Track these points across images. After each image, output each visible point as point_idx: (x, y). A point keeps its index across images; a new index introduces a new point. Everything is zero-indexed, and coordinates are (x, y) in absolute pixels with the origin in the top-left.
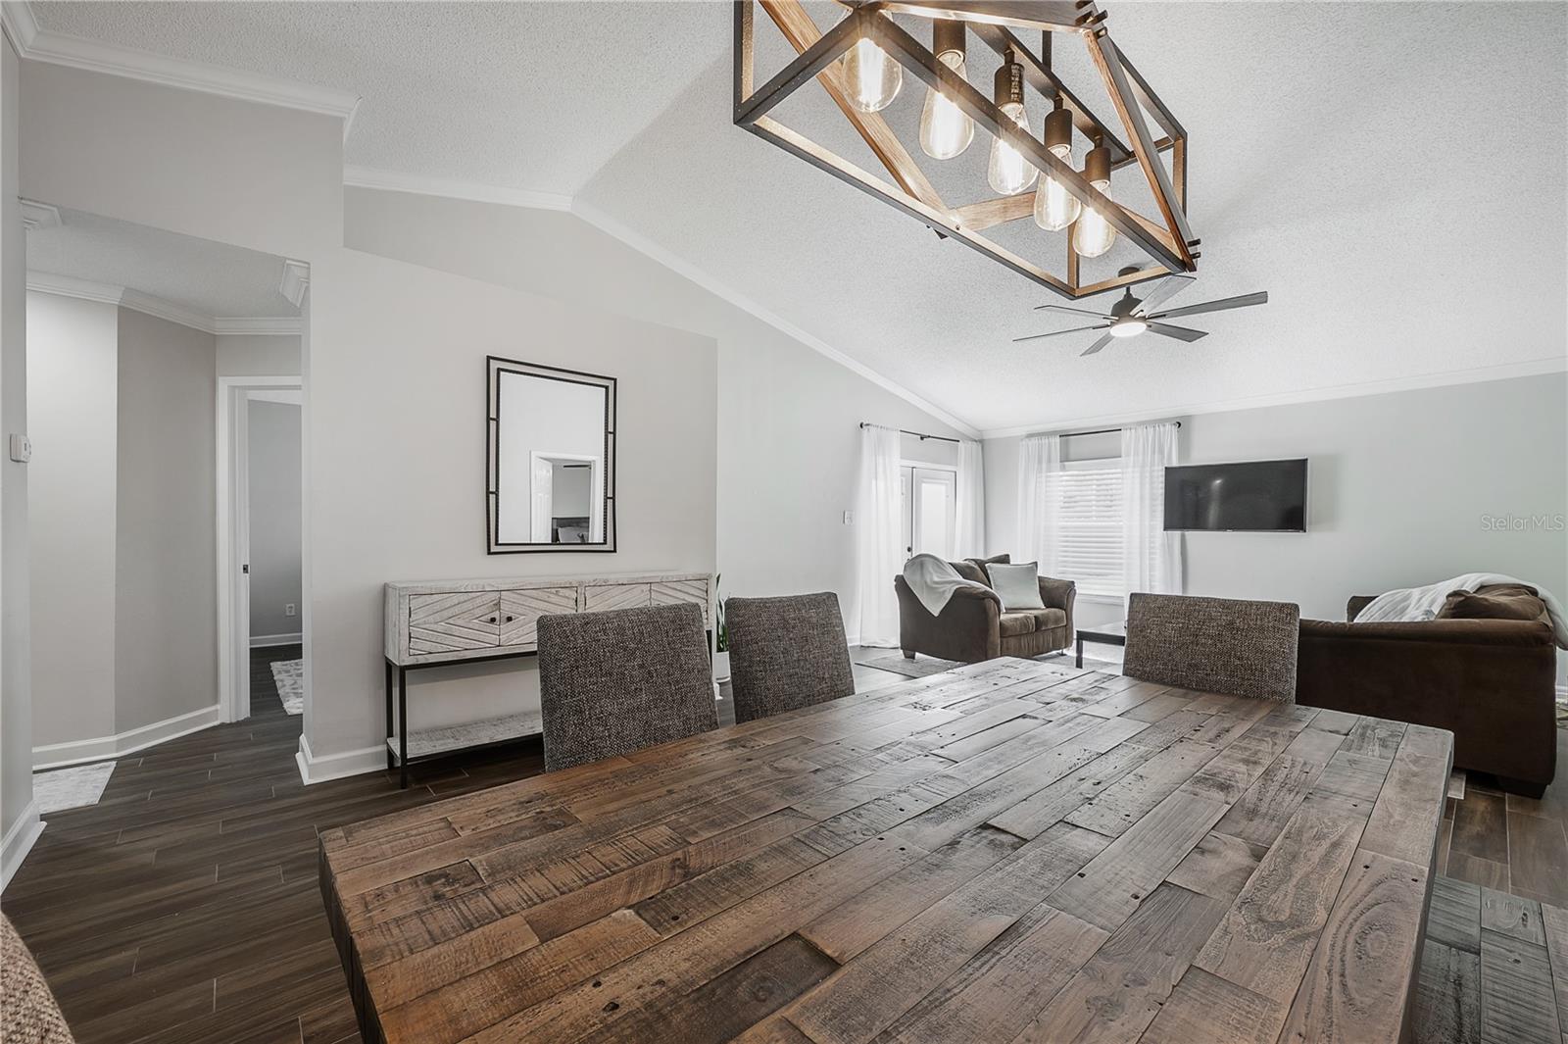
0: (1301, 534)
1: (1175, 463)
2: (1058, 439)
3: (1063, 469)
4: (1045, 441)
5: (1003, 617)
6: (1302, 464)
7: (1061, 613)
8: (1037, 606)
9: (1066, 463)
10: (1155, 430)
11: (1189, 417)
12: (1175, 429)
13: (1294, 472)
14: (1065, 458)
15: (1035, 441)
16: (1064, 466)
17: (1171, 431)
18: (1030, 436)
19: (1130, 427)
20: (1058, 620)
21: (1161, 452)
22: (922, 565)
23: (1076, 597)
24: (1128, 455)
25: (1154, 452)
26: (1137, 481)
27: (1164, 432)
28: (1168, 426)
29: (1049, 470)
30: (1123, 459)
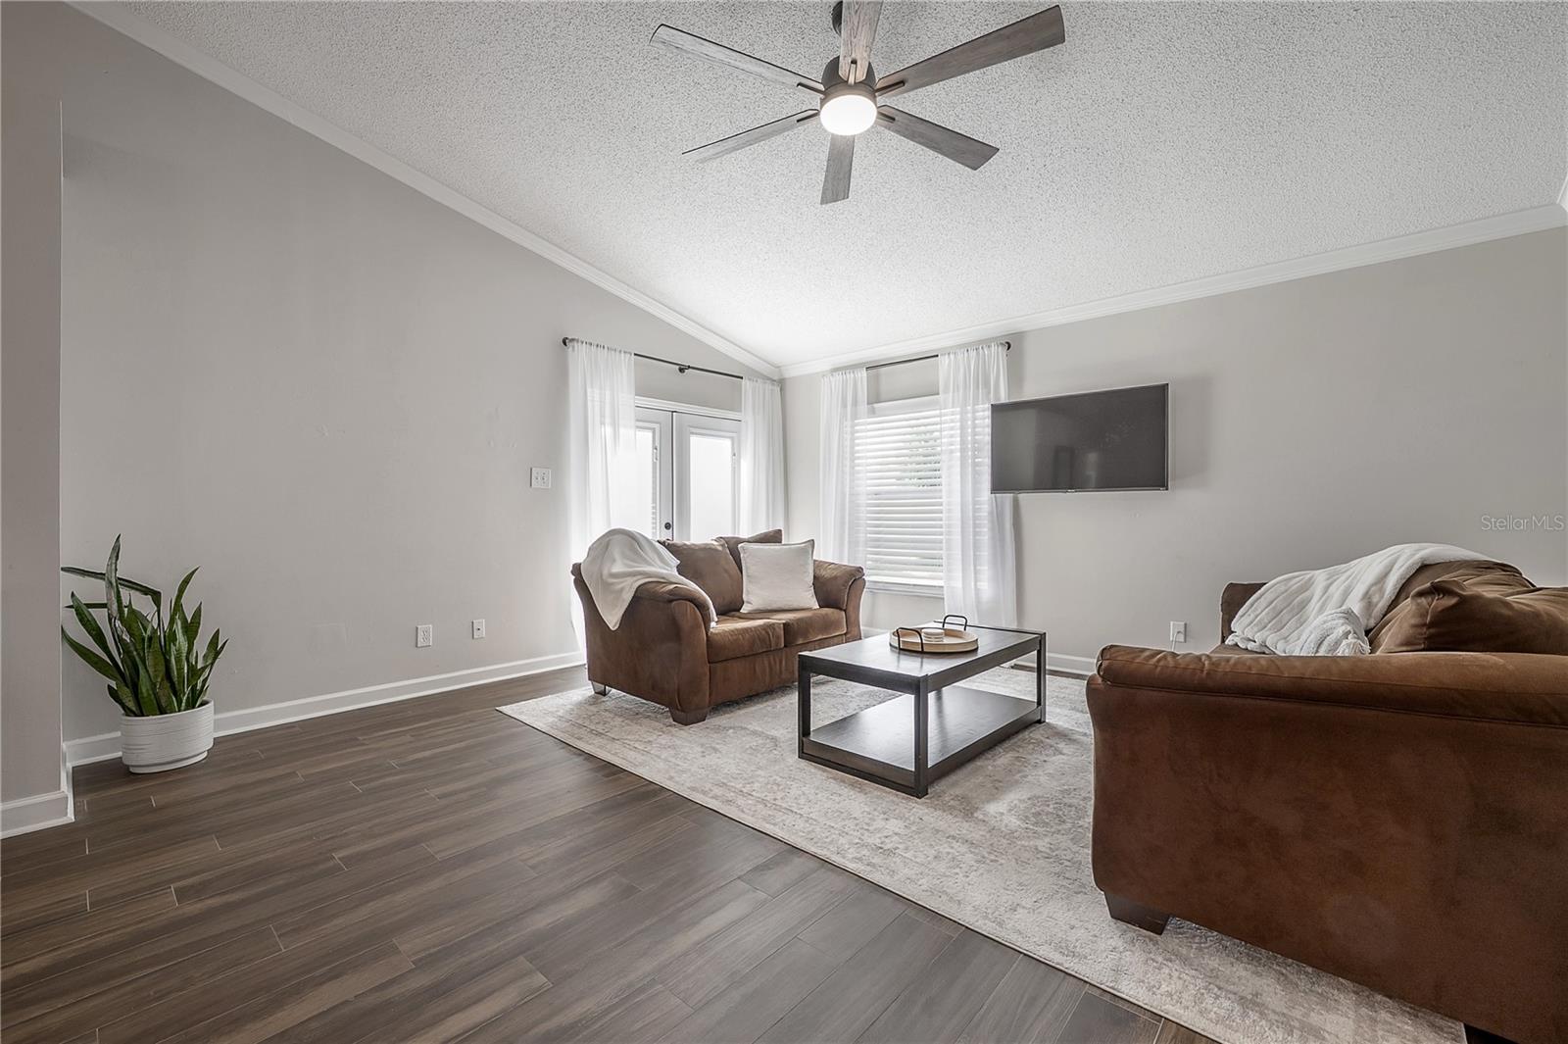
0: (1162, 492)
1: (1004, 398)
2: (864, 373)
3: (873, 413)
4: (849, 376)
5: (715, 628)
6: (1163, 389)
8: (807, 606)
9: (876, 405)
10: (978, 354)
11: (1020, 336)
12: (1002, 351)
13: (1152, 401)
14: (875, 398)
15: (838, 377)
16: (873, 408)
17: (997, 354)
18: (833, 371)
19: (948, 351)
21: (986, 384)
22: (607, 547)
24: (946, 391)
25: (977, 384)
26: (958, 426)
27: (990, 356)
28: (993, 348)
29: (855, 416)
30: (941, 397)
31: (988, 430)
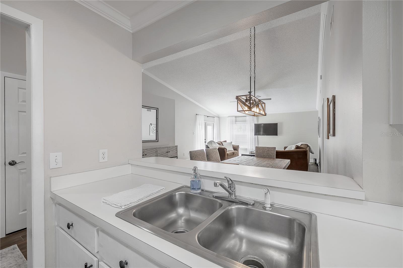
0: (277, 136)
1: (256, 123)
2: (234, 117)
3: (235, 123)
4: (232, 118)
5: (227, 152)
6: (277, 124)
7: (237, 151)
8: (232, 150)
9: (236, 122)
13: (276, 125)
15: (230, 118)
18: (229, 117)
19: (248, 116)
20: (236, 153)
21: (254, 121)
22: (211, 143)
23: (239, 148)
25: (252, 121)
26: (249, 126)
27: (254, 117)
29: (233, 124)
30: (247, 122)
31: (254, 127)
